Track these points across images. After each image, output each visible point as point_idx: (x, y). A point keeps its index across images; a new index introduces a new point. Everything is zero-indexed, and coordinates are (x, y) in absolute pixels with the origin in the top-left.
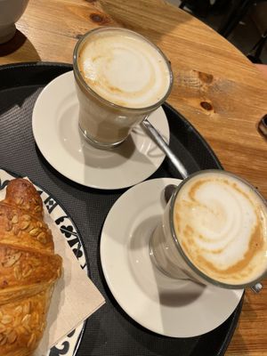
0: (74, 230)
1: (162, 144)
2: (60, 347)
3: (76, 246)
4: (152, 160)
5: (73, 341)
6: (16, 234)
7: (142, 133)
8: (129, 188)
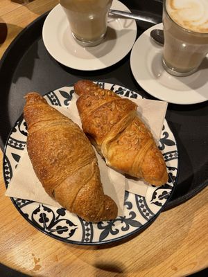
0: (123, 88)
1: (128, 16)
2: (163, 137)
3: (130, 94)
4: (129, 28)
5: (167, 129)
6: (103, 99)
7: (112, 19)
8: (130, 52)
